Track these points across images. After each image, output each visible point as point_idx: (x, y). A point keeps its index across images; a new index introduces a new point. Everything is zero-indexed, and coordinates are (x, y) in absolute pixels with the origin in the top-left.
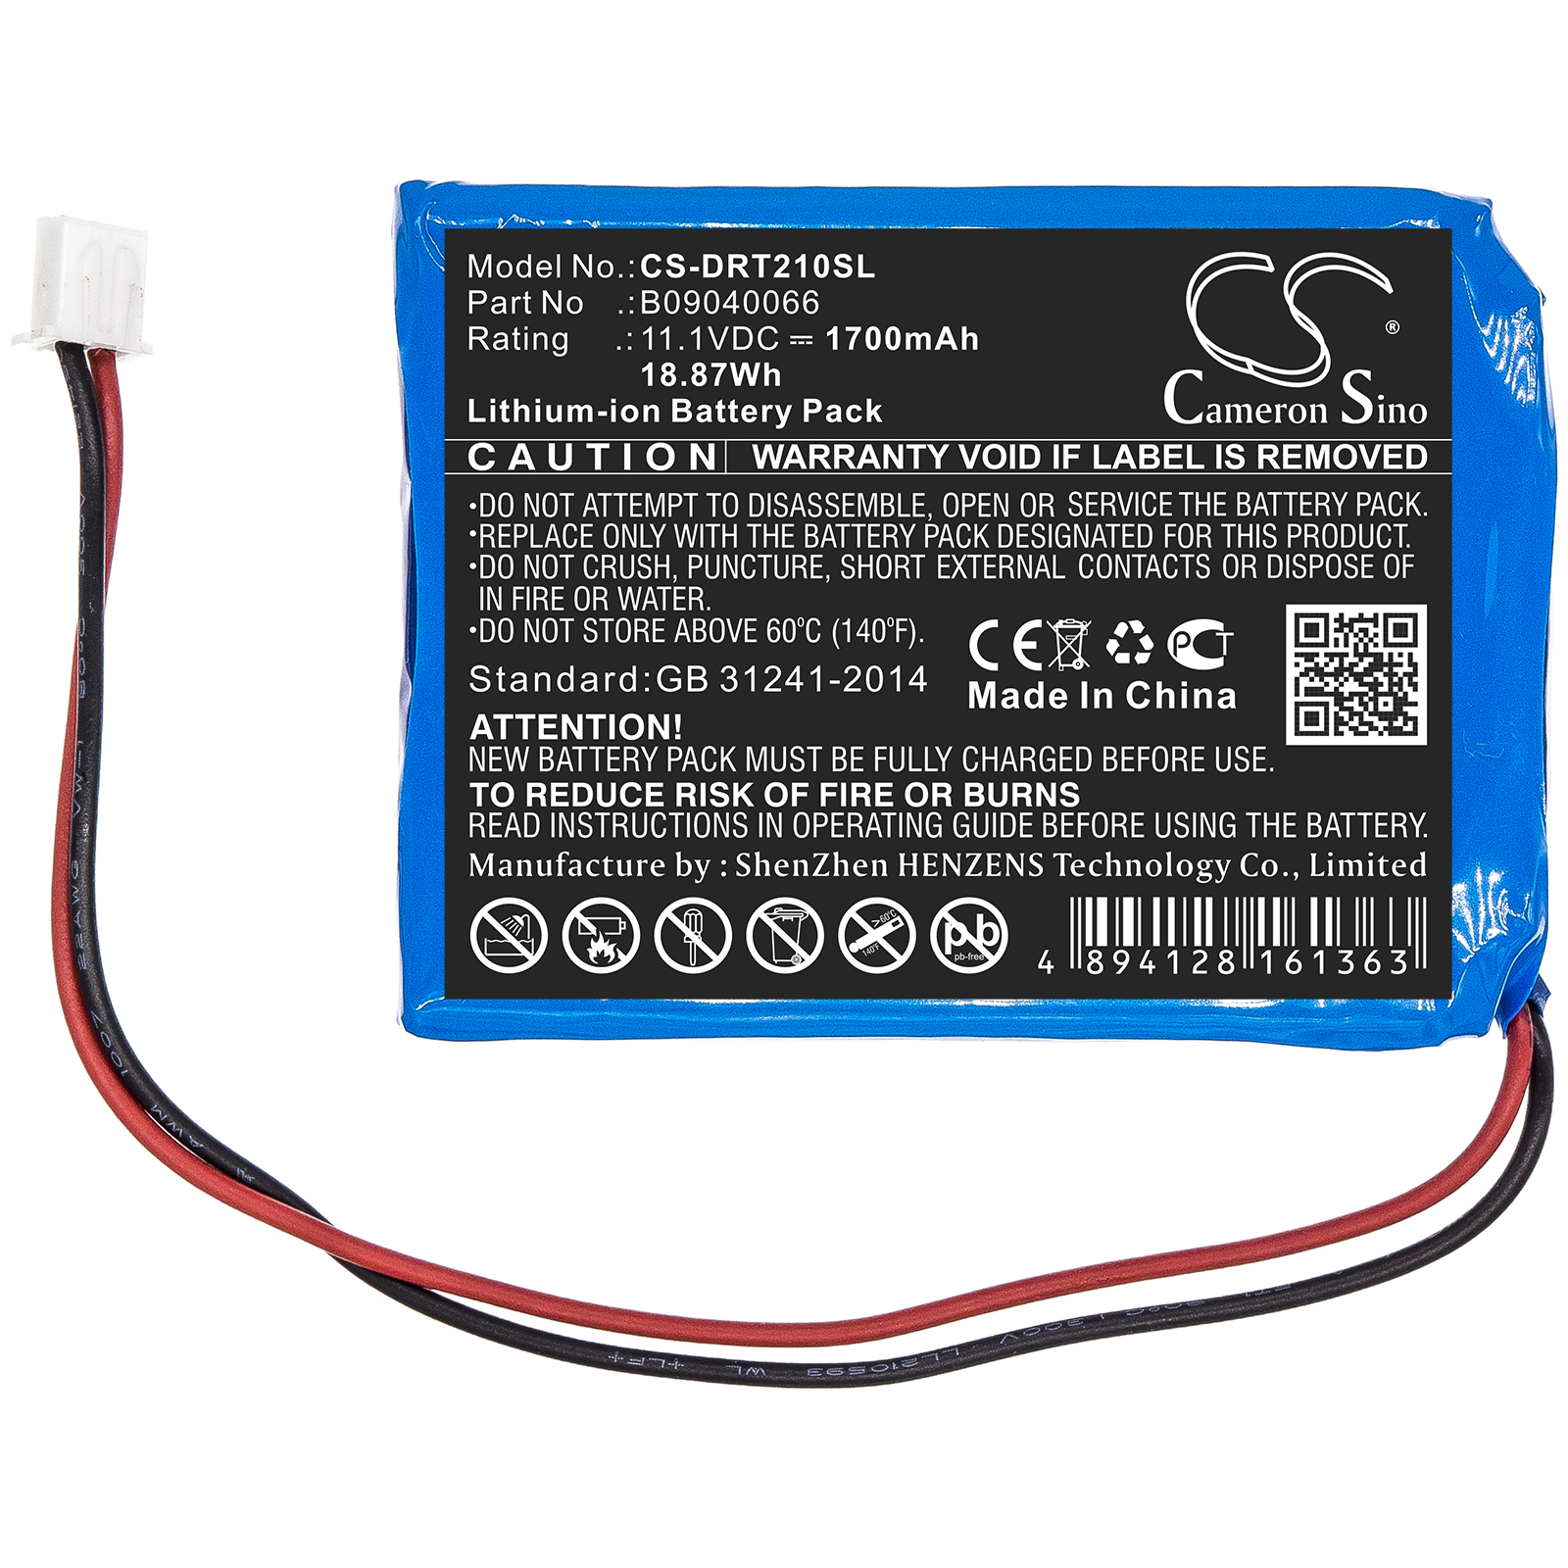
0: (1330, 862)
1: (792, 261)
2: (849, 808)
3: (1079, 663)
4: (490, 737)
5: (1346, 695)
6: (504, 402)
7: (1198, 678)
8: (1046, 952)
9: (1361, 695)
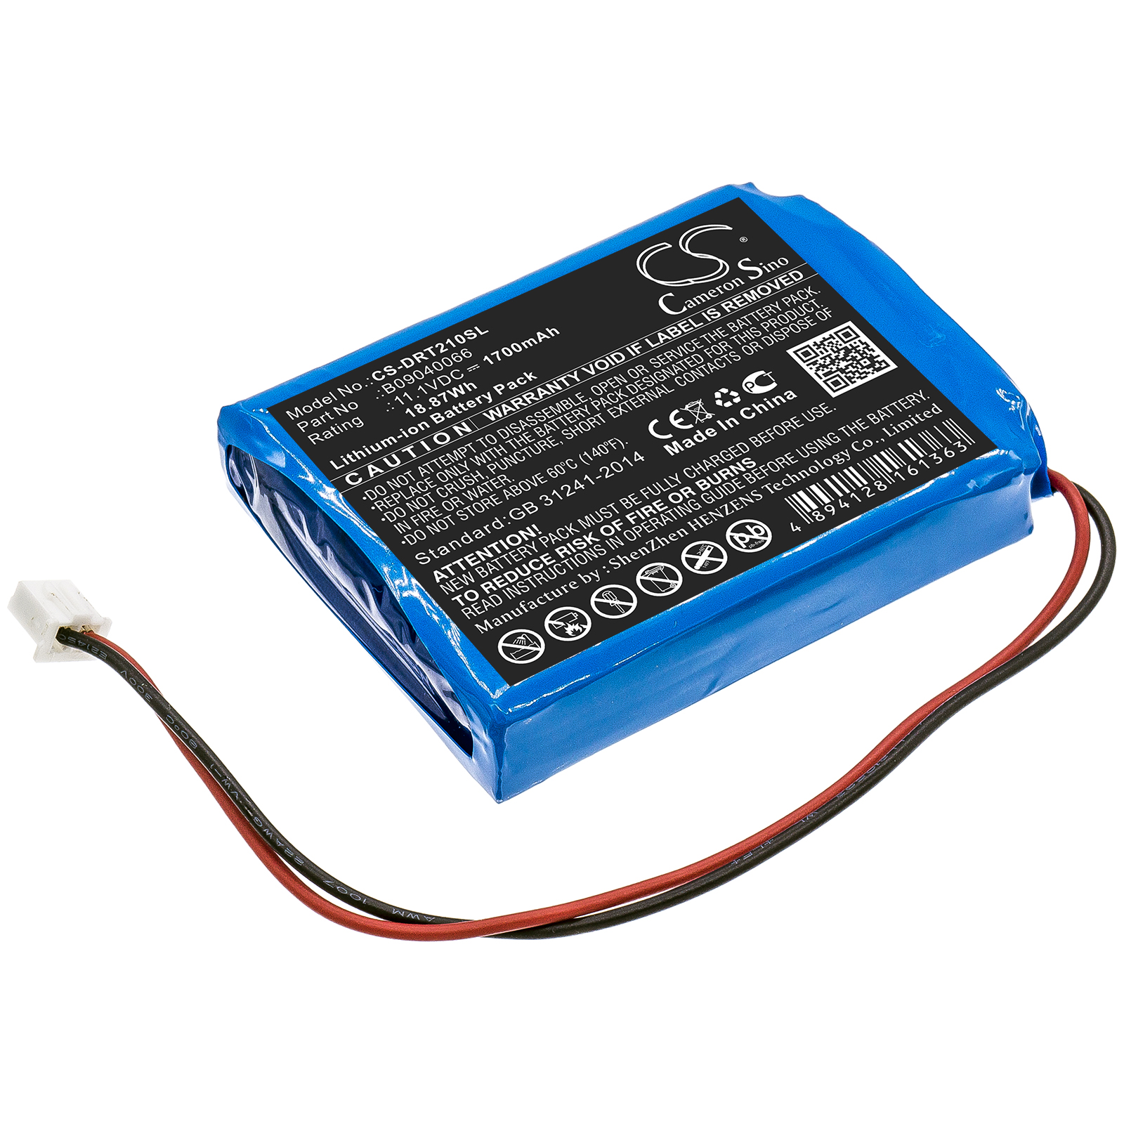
0: (894, 428)
1: (445, 344)
2: (647, 519)
3: (709, 416)
4: (447, 577)
5: (844, 368)
6: (348, 455)
7: (770, 395)
8: (792, 524)
9: (851, 365)
